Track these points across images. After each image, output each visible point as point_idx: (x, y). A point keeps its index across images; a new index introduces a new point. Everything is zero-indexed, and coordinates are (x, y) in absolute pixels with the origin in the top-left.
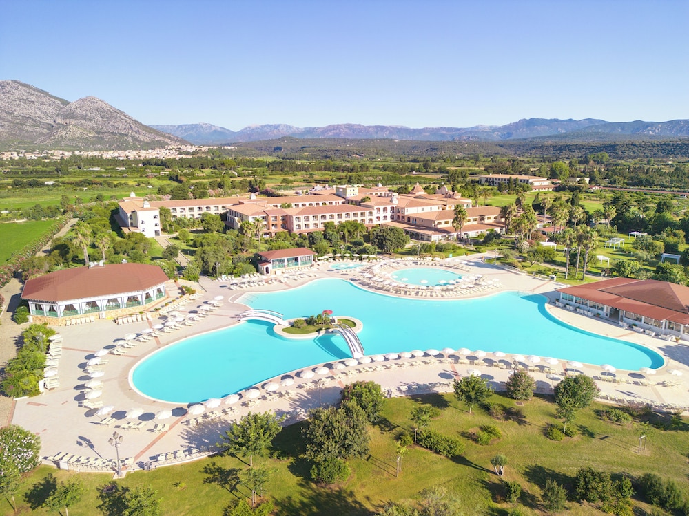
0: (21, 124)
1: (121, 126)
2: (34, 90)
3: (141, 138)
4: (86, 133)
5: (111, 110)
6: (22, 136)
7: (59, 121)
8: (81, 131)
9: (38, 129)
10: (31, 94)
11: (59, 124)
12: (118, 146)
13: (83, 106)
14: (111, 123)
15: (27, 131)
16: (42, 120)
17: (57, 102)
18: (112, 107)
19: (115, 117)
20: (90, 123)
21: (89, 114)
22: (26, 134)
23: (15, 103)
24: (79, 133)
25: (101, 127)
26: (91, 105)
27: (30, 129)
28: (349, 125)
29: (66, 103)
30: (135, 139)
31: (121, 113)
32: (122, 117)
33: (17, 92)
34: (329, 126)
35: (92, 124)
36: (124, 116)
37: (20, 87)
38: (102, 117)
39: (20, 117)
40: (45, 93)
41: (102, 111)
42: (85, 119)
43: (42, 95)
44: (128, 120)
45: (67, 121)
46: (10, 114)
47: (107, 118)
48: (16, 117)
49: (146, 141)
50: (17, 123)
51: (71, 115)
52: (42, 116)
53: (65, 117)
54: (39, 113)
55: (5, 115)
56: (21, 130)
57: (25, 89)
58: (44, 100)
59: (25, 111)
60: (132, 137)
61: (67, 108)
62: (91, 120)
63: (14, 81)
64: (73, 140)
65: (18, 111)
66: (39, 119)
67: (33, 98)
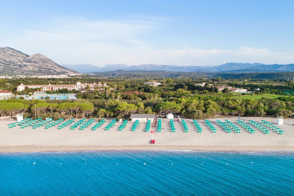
0: (9, 65)
1: (49, 65)
2: (16, 51)
3: (57, 70)
4: (35, 68)
5: (46, 59)
6: (9, 70)
7: (25, 63)
8: (33, 67)
9: (15, 67)
10: (14, 53)
11: (24, 65)
12: (47, 74)
13: (35, 57)
14: (46, 64)
15: (11, 68)
16: (17, 63)
17: (24, 56)
19: (47, 62)
20: (37, 64)
21: (37, 61)
22: (10, 69)
23: (7, 56)
24: (32, 68)
25: (41, 66)
26: (38, 57)
27: (12, 67)
28: (150, 65)
29: (28, 56)
30: (55, 71)
31: (50, 60)
32: (50, 62)
33: (8, 52)
34: (142, 65)
35: (38, 65)
37: (10, 50)
38: (42, 62)
39: (9, 62)
40: (20, 52)
41: (43, 59)
42: (35, 63)
43: (19, 53)
44: (53, 63)
46: (5, 60)
47: (44, 62)
48: (7, 62)
49: (59, 71)
50: (7, 64)
51: (30, 61)
52: (18, 61)
53: (27, 62)
54: (17, 61)
55: (2, 61)
56: (8, 67)
57: (12, 50)
58: (19, 55)
59: (11, 59)
60: (53, 70)
61: (28, 58)
62: (37, 63)
63: (8, 47)
64: (29, 71)
65: (8, 59)
66: (16, 63)
67: (14, 54)
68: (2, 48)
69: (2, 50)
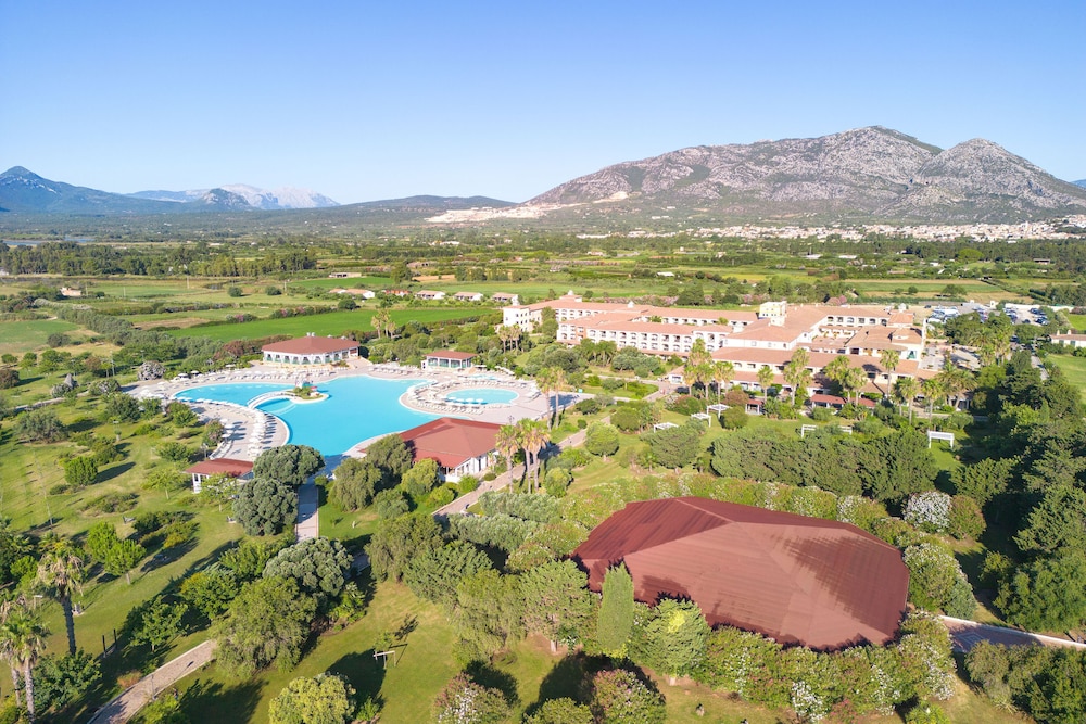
0: (864, 187)
1: (1013, 182)
2: (898, 136)
3: (1040, 201)
4: (949, 196)
5: (1004, 158)
7: (918, 180)
8: (943, 194)
9: (885, 193)
10: (891, 144)
11: (916, 184)
12: (993, 215)
13: (960, 154)
14: (998, 179)
15: (869, 197)
16: (894, 181)
17: (924, 151)
18: (1007, 153)
19: (1006, 169)
20: (963, 181)
21: (966, 167)
22: (867, 202)
23: (867, 158)
24: (938, 197)
25: (978, 186)
26: (973, 152)
27: (874, 194)
29: (936, 151)
30: (1027, 204)
31: (1021, 160)
32: (1019, 168)
33: (873, 142)
35: (965, 182)
36: (1025, 166)
37: (879, 135)
38: (985, 171)
39: (867, 178)
40: (911, 140)
41: (990, 160)
42: (957, 176)
43: (906, 143)
44: (1028, 172)
45: (929, 180)
46: (856, 173)
47: (993, 172)
48: (861, 179)
49: (1047, 206)
50: (860, 186)
51: (939, 170)
52: (896, 174)
53: (929, 173)
54: (894, 171)
55: (848, 175)
56: (862, 195)
57: (885, 137)
58: (907, 150)
59: (875, 169)
60: (1023, 200)
61: (936, 159)
62: (965, 176)
63: (876, 128)
64: (926, 208)
65: (866, 169)
66: (890, 179)
67: (891, 149)
68: (855, 134)
69: (854, 139)
